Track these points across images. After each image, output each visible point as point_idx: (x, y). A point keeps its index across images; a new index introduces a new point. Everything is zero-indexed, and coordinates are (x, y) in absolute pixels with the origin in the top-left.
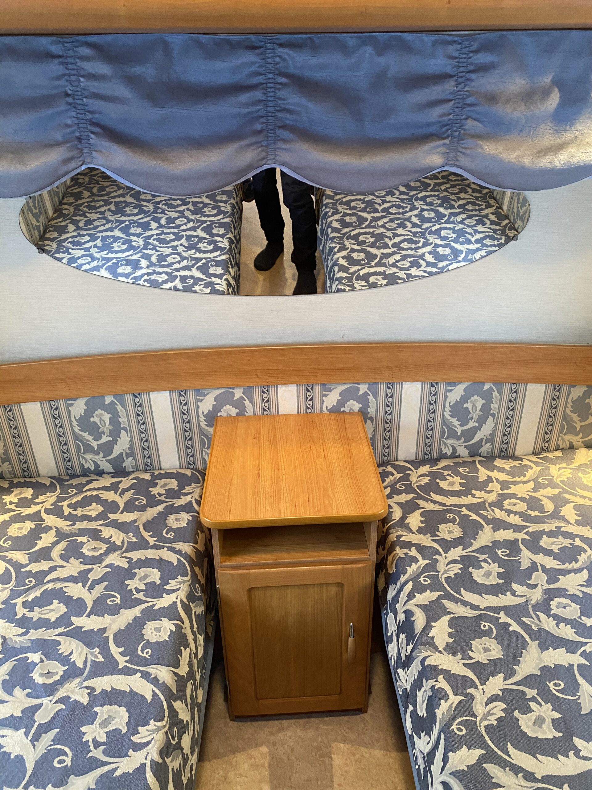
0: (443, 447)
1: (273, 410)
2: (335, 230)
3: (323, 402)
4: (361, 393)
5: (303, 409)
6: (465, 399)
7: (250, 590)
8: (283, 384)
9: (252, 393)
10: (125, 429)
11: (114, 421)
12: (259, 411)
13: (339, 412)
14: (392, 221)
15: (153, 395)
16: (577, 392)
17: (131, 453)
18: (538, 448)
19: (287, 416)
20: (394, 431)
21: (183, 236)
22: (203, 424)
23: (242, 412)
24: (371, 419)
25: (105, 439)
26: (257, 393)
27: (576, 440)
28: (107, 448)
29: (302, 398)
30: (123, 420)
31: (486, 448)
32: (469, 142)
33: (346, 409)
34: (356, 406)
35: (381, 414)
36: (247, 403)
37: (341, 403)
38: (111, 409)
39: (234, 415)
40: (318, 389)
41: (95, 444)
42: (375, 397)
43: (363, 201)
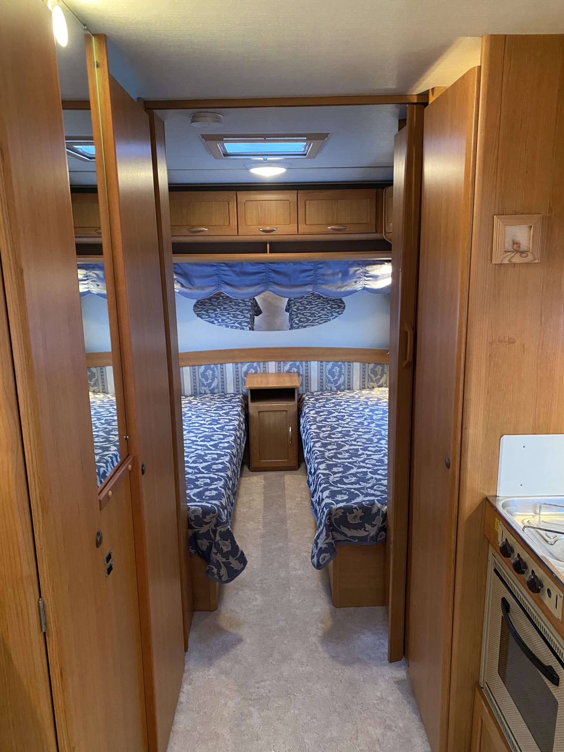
0: (327, 387)
1: (267, 372)
2: (296, 324)
3: (284, 368)
4: (297, 365)
5: (277, 371)
6: (333, 368)
7: (259, 412)
8: (270, 361)
9: (260, 364)
10: (217, 377)
11: (213, 374)
12: (262, 371)
13: (290, 372)
14: (322, 320)
15: (227, 365)
16: (371, 366)
17: (217, 387)
18: (361, 388)
19: (271, 373)
20: (309, 380)
21: (229, 326)
22: (243, 376)
23: (256, 373)
24: (301, 375)
25: (209, 381)
26: (262, 364)
27: (374, 384)
28: (209, 385)
29: (277, 367)
30: (216, 374)
31: (342, 387)
32: (318, 285)
33: (292, 371)
34: (296, 370)
35: (304, 373)
36: (258, 368)
37: (290, 369)
38: (213, 370)
39: (253, 373)
40: (282, 363)
41: (205, 383)
42: (302, 367)
43: (310, 313)
